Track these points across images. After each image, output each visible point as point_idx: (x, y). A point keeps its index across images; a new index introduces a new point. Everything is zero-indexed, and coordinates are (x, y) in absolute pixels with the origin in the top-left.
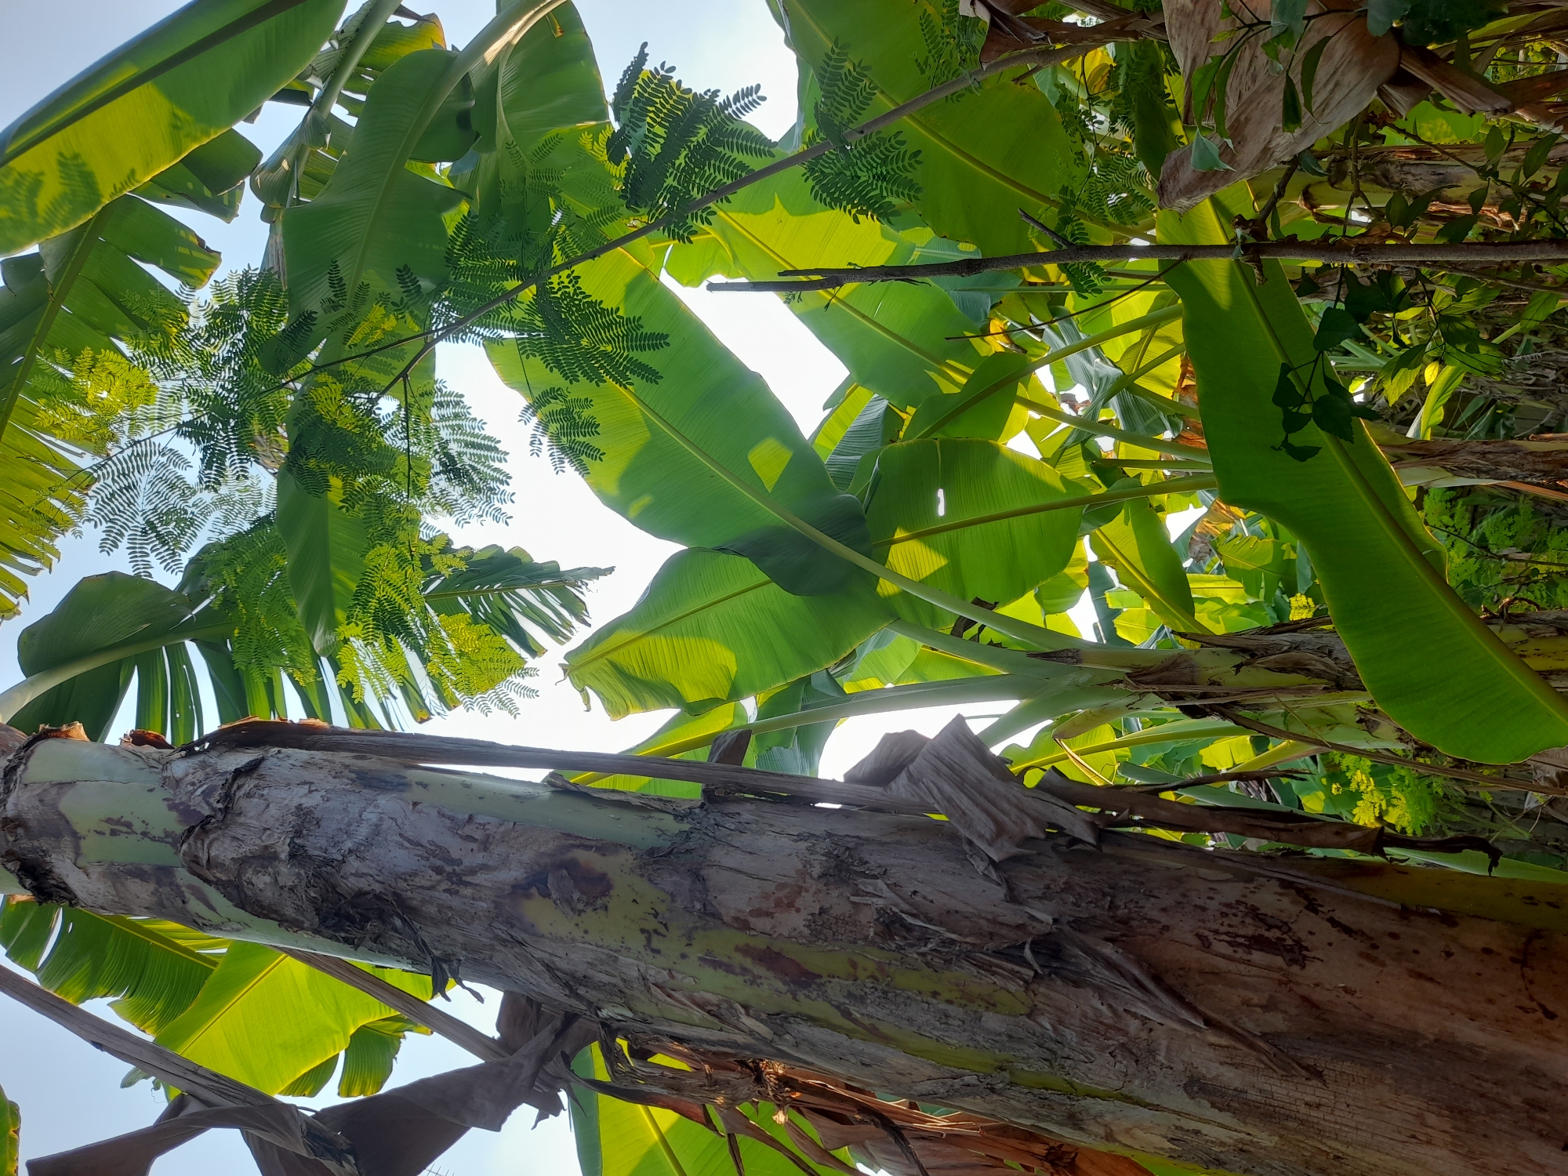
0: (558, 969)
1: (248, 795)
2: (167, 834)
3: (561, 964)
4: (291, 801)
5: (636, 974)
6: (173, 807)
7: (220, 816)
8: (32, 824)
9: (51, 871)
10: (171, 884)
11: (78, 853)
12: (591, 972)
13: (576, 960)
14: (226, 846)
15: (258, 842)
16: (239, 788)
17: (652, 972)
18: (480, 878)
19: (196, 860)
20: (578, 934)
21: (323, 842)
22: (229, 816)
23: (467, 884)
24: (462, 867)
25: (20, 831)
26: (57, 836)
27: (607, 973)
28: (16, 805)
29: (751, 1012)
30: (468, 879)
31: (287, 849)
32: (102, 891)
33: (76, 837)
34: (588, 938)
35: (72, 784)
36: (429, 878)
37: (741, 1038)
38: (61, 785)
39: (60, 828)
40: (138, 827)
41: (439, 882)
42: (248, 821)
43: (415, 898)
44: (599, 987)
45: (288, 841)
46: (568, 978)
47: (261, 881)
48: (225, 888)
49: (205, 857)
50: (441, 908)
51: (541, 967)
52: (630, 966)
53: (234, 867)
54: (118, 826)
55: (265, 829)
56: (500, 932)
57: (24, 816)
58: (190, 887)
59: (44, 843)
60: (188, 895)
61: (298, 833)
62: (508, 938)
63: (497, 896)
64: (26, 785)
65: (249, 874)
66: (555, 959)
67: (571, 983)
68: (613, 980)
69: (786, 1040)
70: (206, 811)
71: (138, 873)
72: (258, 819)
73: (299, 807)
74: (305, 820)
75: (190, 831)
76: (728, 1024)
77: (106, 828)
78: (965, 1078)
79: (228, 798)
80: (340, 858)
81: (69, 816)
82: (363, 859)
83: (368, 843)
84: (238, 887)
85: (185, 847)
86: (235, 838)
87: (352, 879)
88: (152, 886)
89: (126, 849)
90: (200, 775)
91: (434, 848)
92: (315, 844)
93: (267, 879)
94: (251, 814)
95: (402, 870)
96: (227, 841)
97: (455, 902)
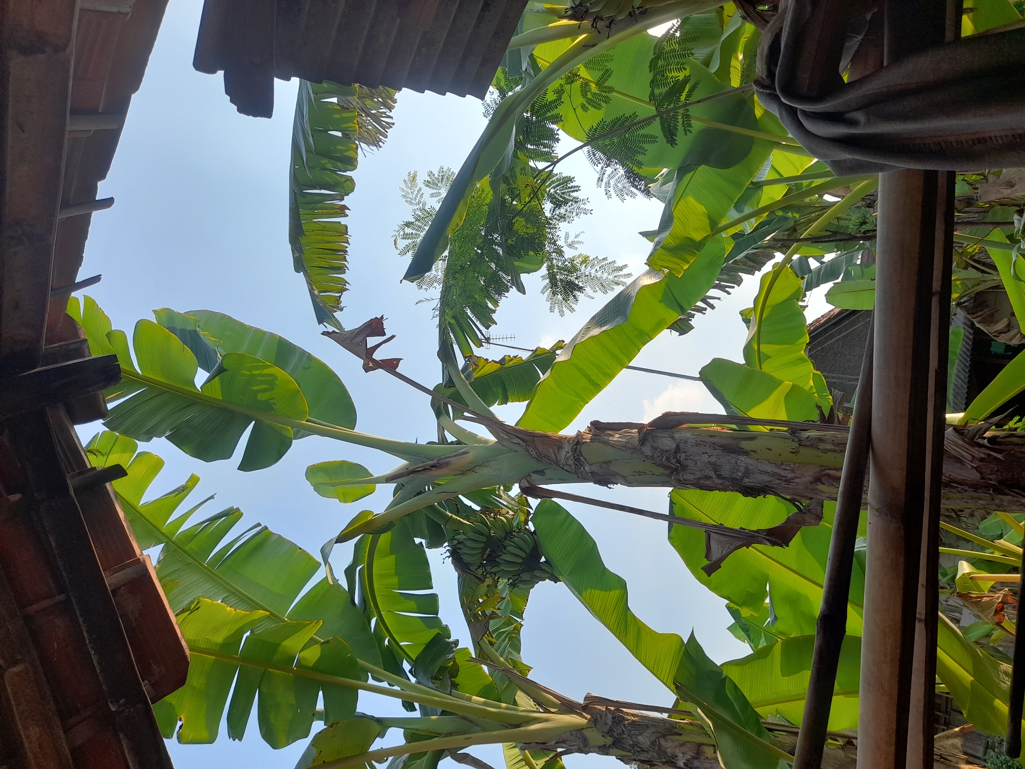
1: (686, 459)
2: (663, 474)
6: (659, 466)
7: (679, 467)
8: (601, 474)
14: (690, 476)
15: (701, 474)
16: (680, 457)
21: (728, 473)
22: (684, 467)
24: (787, 478)
25: (595, 475)
28: (590, 470)
30: (792, 481)
33: (623, 476)
35: (611, 462)
36: (778, 482)
38: (606, 463)
39: (613, 474)
40: (648, 472)
42: (692, 468)
43: (773, 486)
45: (713, 473)
54: (641, 473)
55: (701, 470)
57: (596, 472)
59: (608, 477)
61: (715, 470)
62: (812, 492)
63: (805, 484)
64: (592, 465)
74: (715, 466)
75: (672, 473)
77: (636, 474)
81: (616, 471)
84: (699, 484)
85: (673, 478)
89: (647, 478)
90: (658, 453)
91: (774, 473)
92: (725, 473)
93: (709, 482)
94: (692, 465)
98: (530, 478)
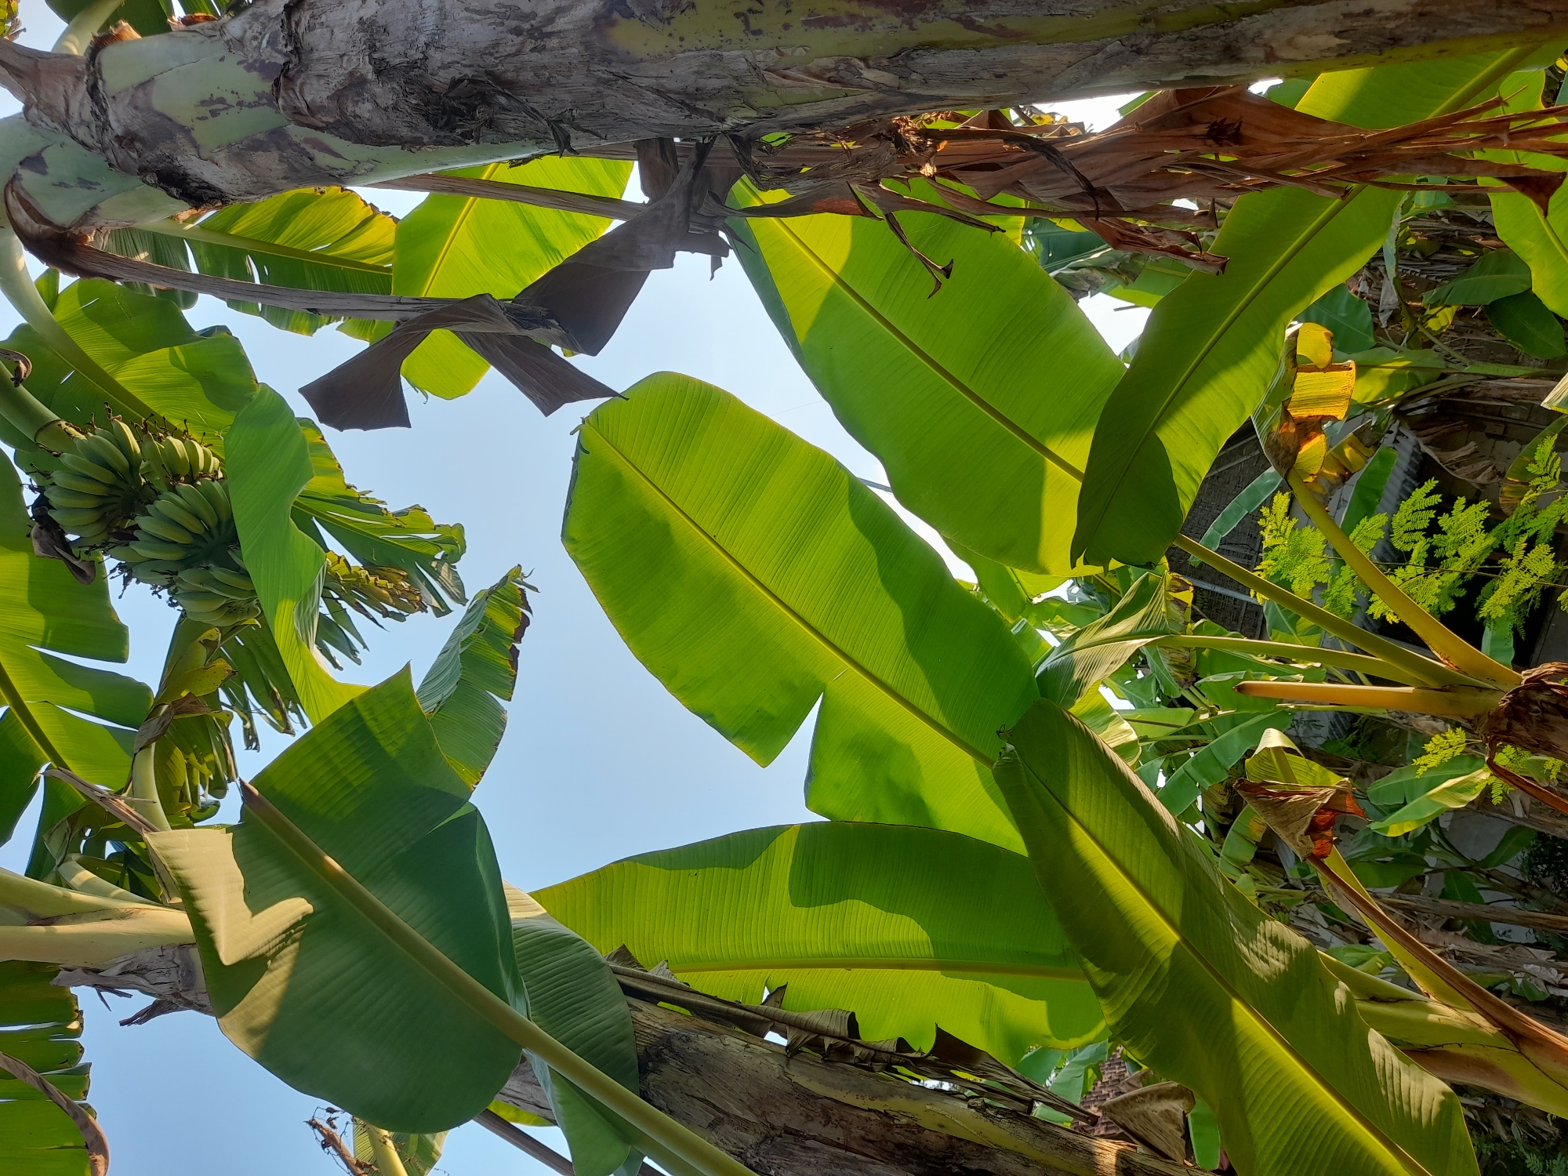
0: (670, 91)
1: (310, 28)
2: (260, 96)
3: (671, 84)
4: (351, 18)
5: (744, 66)
6: (250, 68)
7: (295, 60)
8: (143, 134)
9: (185, 175)
10: (291, 144)
11: (197, 147)
12: (702, 82)
13: (682, 73)
14: (316, 87)
15: (341, 71)
16: (297, 24)
17: (760, 57)
18: (561, 24)
19: (297, 112)
20: (674, 44)
21: (399, 48)
22: (303, 57)
23: (550, 35)
24: (538, 19)
25: (138, 145)
26: (171, 137)
27: (717, 77)
28: (118, 121)
29: (871, 63)
30: (549, 29)
31: (370, 67)
32: (238, 176)
33: (186, 131)
34: (686, 44)
35: (151, 80)
36: (511, 43)
37: (868, 97)
38: (143, 85)
39: (167, 128)
40: (231, 99)
41: (523, 43)
42: (323, 54)
43: (507, 70)
44: (714, 95)
45: (367, 58)
46: (683, 97)
47: (365, 109)
48: (337, 130)
49: (304, 106)
50: (537, 69)
51: (653, 96)
52: (737, 58)
53: (333, 105)
54: (214, 106)
55: (342, 56)
56: (600, 74)
57: (133, 129)
58: (307, 141)
59: (164, 149)
60: (309, 149)
61: (373, 48)
62: (611, 76)
63: (583, 36)
64: (114, 97)
65: (350, 108)
66: (663, 81)
67: (687, 102)
68: (725, 82)
69: (914, 81)
70: (281, 60)
71: (256, 146)
72: (330, 49)
73: (361, 21)
74: (372, 31)
75: (277, 83)
76: (852, 85)
77: (205, 111)
78: (1108, 49)
79: (292, 37)
80: (421, 56)
81: (167, 113)
82: (442, 48)
83: (440, 30)
84: (348, 124)
85: (281, 102)
86: (320, 76)
87: (442, 73)
88: (275, 155)
89: (236, 125)
90: (257, 27)
91: (503, 10)
92: (393, 53)
93: (368, 106)
94: (321, 47)
95: (483, 45)
96: (314, 82)
97: (545, 58)
98: (23, 189)
